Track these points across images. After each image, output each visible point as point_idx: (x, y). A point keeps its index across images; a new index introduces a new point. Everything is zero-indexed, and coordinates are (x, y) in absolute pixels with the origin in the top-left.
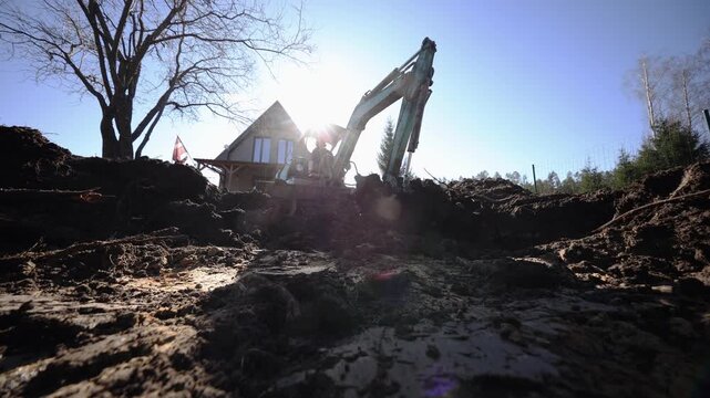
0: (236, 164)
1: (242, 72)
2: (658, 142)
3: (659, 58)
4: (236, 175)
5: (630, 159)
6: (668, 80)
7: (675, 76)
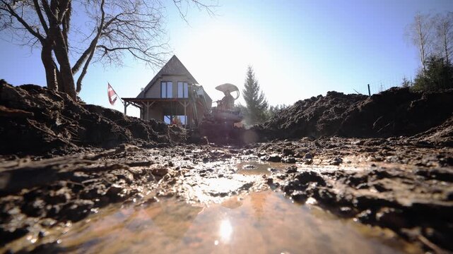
0: (151, 100)
1: (152, 25)
2: (428, 73)
3: (429, 15)
4: (150, 108)
5: (410, 85)
6: (434, 30)
7: (439, 28)
